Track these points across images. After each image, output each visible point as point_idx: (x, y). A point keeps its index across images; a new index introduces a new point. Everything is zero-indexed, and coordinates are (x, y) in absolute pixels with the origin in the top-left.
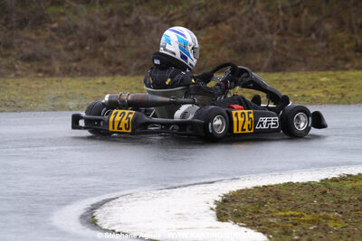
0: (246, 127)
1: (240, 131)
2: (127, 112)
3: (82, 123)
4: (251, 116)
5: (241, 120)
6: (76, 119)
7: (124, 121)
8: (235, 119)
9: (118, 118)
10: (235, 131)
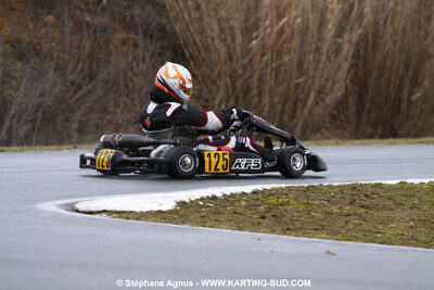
0: (219, 166)
1: (212, 171)
2: (110, 150)
3: (88, 162)
4: (227, 156)
5: (214, 160)
6: (83, 160)
7: (106, 160)
8: (207, 159)
9: (102, 157)
10: (207, 170)
